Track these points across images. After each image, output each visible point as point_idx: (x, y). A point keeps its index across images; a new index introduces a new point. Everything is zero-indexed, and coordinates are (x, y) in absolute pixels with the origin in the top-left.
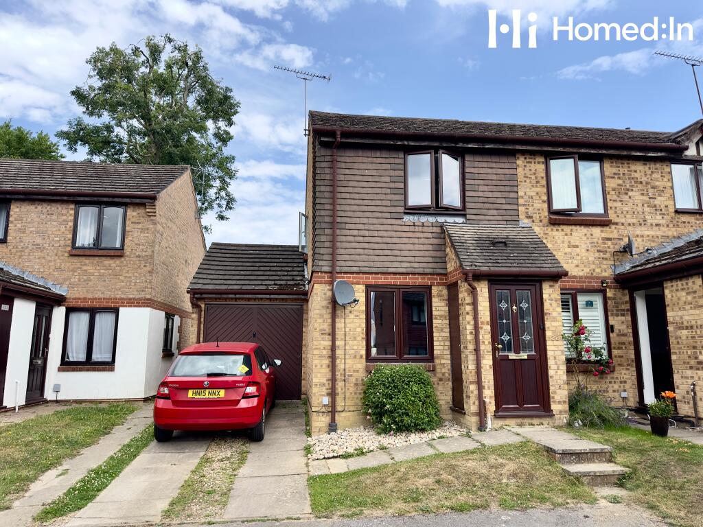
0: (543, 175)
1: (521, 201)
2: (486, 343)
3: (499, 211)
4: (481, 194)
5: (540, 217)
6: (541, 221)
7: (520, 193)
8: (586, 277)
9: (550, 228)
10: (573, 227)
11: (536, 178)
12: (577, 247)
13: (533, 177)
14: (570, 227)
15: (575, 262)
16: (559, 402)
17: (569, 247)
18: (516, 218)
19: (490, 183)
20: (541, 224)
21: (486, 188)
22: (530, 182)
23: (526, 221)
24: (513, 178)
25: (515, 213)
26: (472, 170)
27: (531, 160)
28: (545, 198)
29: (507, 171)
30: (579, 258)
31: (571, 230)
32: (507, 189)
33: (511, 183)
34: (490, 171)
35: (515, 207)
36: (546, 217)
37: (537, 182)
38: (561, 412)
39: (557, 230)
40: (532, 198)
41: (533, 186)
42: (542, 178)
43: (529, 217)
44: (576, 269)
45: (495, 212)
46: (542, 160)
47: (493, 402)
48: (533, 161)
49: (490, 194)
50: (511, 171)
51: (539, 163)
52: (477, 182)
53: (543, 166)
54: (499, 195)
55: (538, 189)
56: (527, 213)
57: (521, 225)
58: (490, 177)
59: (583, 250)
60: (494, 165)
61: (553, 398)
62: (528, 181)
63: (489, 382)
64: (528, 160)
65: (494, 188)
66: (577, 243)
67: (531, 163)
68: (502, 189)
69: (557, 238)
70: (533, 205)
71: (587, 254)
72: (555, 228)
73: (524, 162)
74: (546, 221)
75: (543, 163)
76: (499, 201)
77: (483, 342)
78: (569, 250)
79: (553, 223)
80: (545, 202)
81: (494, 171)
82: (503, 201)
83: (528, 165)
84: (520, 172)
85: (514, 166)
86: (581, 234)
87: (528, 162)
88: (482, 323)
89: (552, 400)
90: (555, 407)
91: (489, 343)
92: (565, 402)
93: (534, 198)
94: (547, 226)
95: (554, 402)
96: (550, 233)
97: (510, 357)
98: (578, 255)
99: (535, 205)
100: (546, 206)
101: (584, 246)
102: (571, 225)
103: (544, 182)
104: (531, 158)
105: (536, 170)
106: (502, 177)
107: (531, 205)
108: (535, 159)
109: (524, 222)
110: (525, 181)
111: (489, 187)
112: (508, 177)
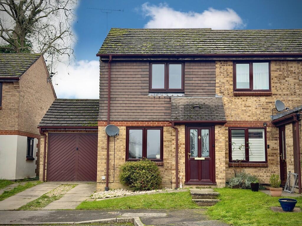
0: (232, 71)
1: (217, 85)
2: (182, 153)
3: (204, 90)
4: (193, 82)
5: (228, 92)
6: (228, 94)
7: (217, 81)
8: (254, 122)
9: (233, 98)
10: (248, 97)
11: (227, 73)
12: (250, 107)
13: (225, 73)
14: (246, 97)
15: (248, 114)
16: (220, 179)
17: (245, 107)
18: (214, 93)
19: (199, 76)
20: (228, 96)
21: (197, 79)
22: (223, 75)
23: (220, 94)
24: (213, 73)
25: (213, 91)
26: (189, 70)
27: (224, 64)
28: (232, 83)
29: (209, 70)
30: (250, 112)
31: (247, 99)
32: (209, 79)
33: (212, 76)
34: (200, 70)
35: (213, 88)
36: (231, 92)
37: (227, 75)
38: (221, 183)
39: (238, 99)
40: (224, 83)
41: (225, 77)
42: (231, 73)
43: (221, 93)
44: (249, 118)
45: (202, 91)
46: (232, 63)
47: (184, 178)
48: (226, 64)
49: (199, 82)
50: (212, 70)
51: (229, 65)
52: (191, 76)
53: (232, 67)
54: (204, 82)
55: (228, 79)
56: (220, 91)
57: (216, 97)
58: (199, 73)
59: (253, 108)
60: (202, 67)
61: (217, 177)
62: (222, 75)
63: (183, 169)
64: (222, 64)
65: (202, 79)
66: (250, 105)
67: (224, 65)
68: (207, 79)
69: (237, 102)
70: (224, 87)
71: (255, 110)
72: (237, 98)
73: (220, 65)
74: (232, 94)
75: (232, 65)
76: (204, 85)
77: (181, 152)
78: (245, 108)
79: (236, 95)
80: (232, 85)
81: (202, 70)
82: (207, 85)
83: (222, 67)
84: (218, 70)
85: (214, 67)
86: (252, 101)
87: (222, 65)
88: (181, 144)
89: (216, 178)
90: (217, 181)
91: (184, 153)
92: (223, 179)
93: (225, 83)
94: (232, 97)
95: (218, 179)
96: (234, 100)
97: (195, 159)
98: (250, 111)
99: (225, 87)
100: (232, 87)
101: (255, 106)
102: (247, 96)
103: (232, 75)
104: (225, 63)
105: (227, 69)
106: (207, 73)
107: (223, 87)
108: (227, 63)
109: (218, 95)
110: (220, 75)
111: (198, 78)
112: (210, 73)
